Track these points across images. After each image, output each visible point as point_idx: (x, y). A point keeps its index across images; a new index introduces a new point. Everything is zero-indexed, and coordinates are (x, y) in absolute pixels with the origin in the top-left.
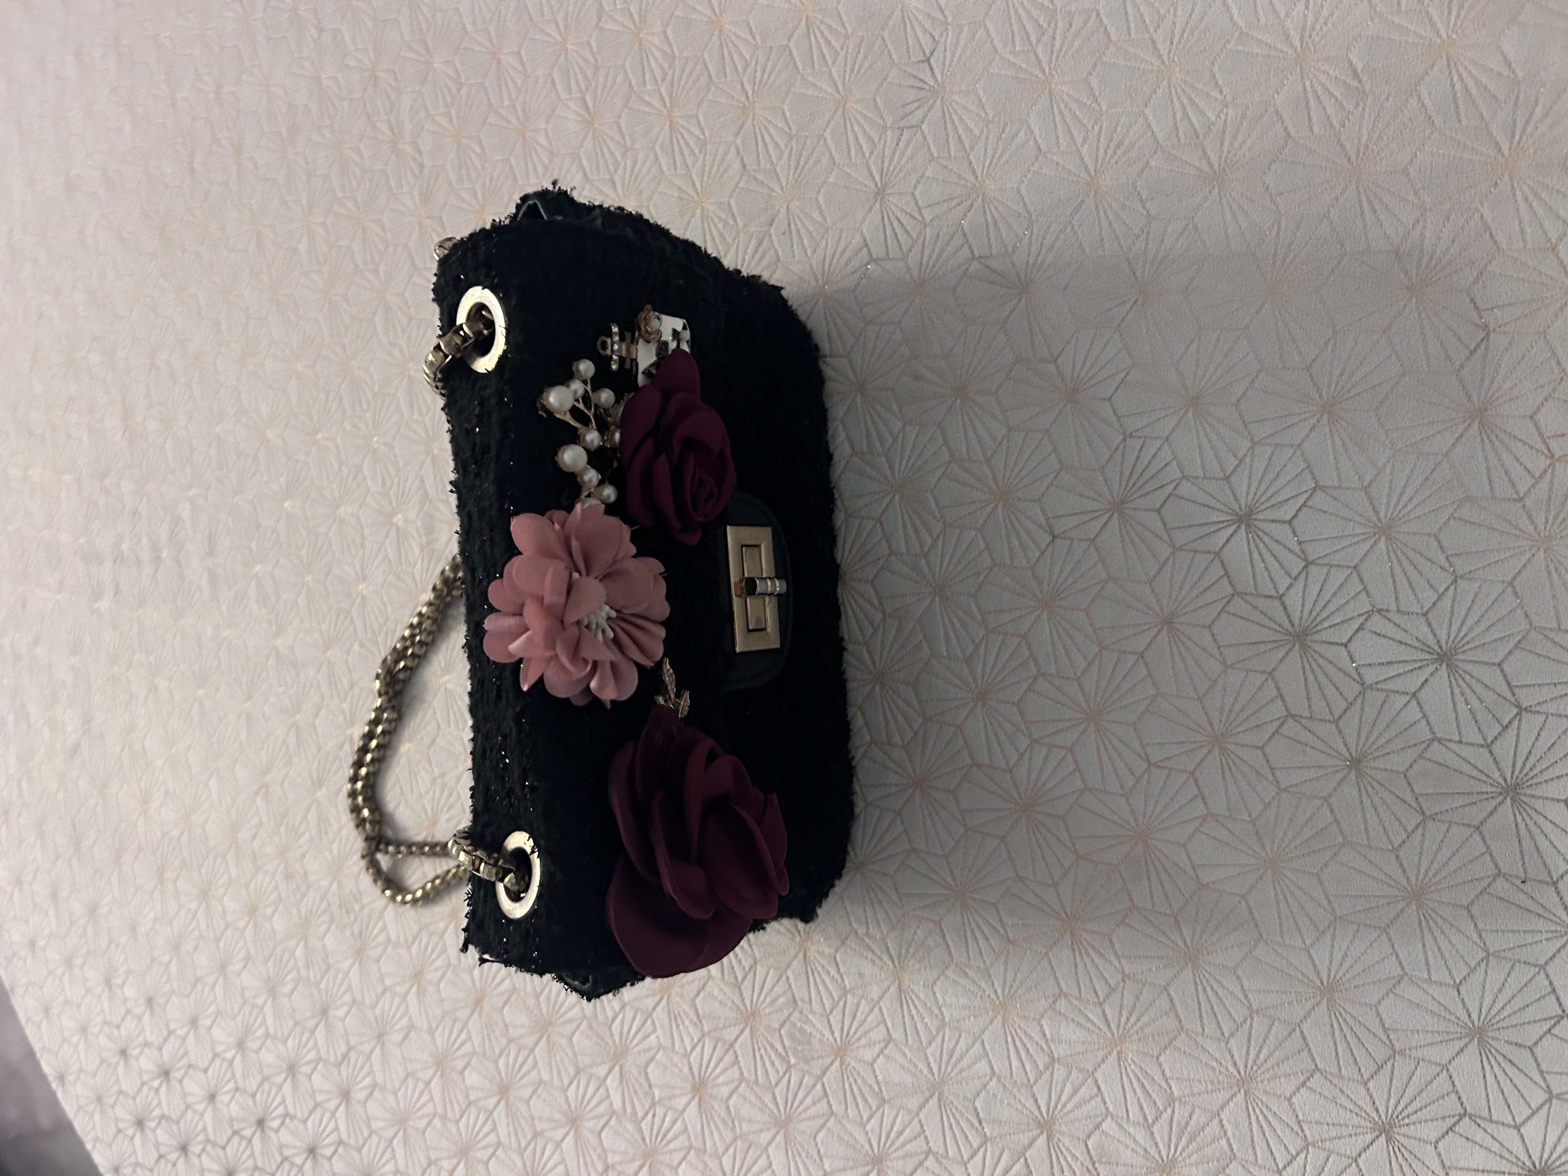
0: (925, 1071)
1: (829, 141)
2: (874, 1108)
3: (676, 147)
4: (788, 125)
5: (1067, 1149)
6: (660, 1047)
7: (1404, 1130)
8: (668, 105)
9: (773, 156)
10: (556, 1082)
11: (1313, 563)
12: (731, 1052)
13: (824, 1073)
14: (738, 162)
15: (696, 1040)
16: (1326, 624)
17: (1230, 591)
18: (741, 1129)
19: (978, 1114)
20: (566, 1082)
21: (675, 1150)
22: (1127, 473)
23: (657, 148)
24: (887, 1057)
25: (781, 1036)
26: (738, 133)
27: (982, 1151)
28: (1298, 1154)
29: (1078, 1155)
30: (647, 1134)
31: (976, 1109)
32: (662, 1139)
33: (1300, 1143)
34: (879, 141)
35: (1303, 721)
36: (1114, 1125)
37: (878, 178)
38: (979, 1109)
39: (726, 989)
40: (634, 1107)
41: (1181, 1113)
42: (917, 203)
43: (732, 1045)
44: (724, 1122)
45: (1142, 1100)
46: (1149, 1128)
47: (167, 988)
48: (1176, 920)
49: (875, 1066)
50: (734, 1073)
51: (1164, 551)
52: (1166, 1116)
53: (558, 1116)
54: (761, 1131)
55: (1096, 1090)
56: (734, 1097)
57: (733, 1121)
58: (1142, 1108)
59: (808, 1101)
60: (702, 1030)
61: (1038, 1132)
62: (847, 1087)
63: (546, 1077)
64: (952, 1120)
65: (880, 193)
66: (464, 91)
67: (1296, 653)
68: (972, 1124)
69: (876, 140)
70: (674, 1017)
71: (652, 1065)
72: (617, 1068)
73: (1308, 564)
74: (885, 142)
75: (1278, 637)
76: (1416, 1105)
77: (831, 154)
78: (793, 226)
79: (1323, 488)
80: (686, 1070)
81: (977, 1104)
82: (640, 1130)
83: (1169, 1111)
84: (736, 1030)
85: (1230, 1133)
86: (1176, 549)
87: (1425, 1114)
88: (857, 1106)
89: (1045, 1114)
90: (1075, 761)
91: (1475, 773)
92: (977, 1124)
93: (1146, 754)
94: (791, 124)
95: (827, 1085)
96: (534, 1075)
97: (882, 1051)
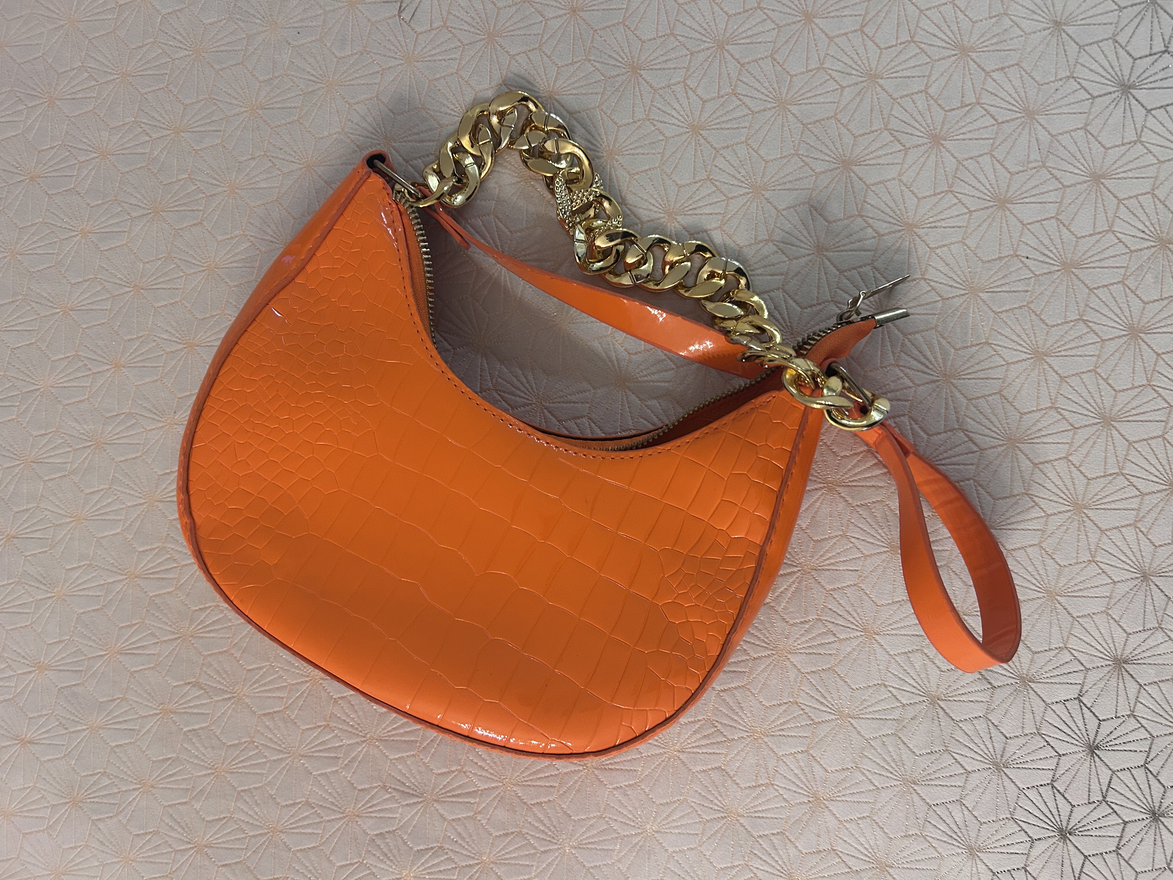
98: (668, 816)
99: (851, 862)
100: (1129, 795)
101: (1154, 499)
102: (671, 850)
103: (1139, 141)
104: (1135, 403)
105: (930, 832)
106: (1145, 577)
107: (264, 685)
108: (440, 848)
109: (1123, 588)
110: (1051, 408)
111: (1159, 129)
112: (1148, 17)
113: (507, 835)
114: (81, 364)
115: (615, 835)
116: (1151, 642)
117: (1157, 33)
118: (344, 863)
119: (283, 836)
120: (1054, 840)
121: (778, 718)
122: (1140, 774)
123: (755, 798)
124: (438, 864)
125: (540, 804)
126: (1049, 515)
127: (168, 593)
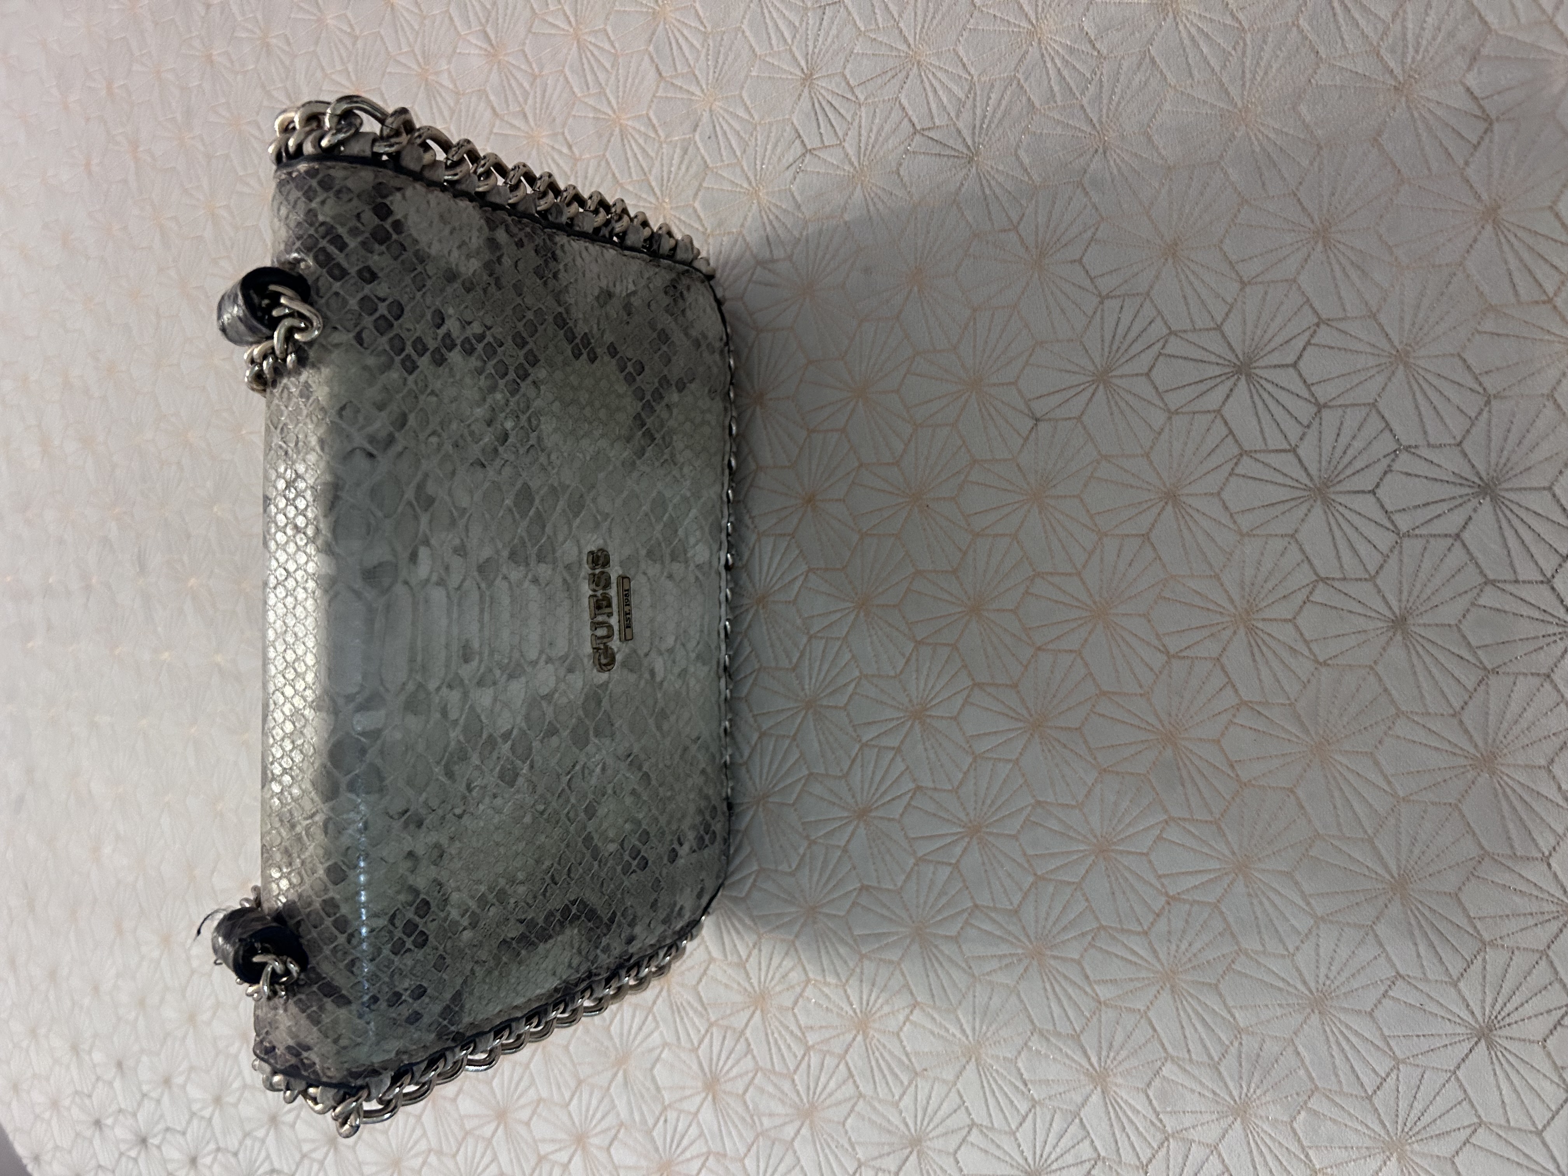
0: (959, 1035)
1: (748, 33)
2: (906, 1083)
3: (586, 66)
4: (702, 23)
5: (1126, 1102)
6: (665, 1045)
7: (1506, 1032)
8: (573, 23)
9: (690, 58)
10: (556, 1097)
11: (1325, 406)
12: (742, 1040)
13: (846, 1052)
14: (653, 69)
15: (703, 1032)
16: (1349, 472)
17: (1236, 451)
18: (762, 1124)
19: (1022, 1075)
20: (567, 1096)
21: (692, 1158)
22: (1108, 337)
23: (567, 71)
24: (914, 1024)
25: (795, 1015)
26: (650, 41)
27: (1031, 1116)
28: (1388, 1075)
29: (1139, 1108)
30: (659, 1143)
31: (1019, 1070)
32: (678, 1146)
33: (1389, 1063)
34: (801, 25)
35: (1336, 584)
36: (1175, 1069)
37: (803, 63)
38: (1023, 1070)
39: (730, 971)
40: (642, 1114)
41: (1250, 1043)
42: (848, 83)
43: (742, 1032)
44: (743, 1119)
45: (1204, 1036)
46: (1215, 1067)
47: (136, 1048)
48: (1219, 828)
49: (902, 1034)
50: (747, 1064)
51: (1158, 418)
52: (1233, 1050)
53: (562, 1136)
54: (785, 1124)
55: (1151, 1031)
56: (751, 1089)
57: (752, 1117)
58: (1205, 1046)
59: (832, 1085)
60: (708, 1020)
61: (1091, 1087)
62: (873, 1063)
63: (544, 1094)
64: (994, 1086)
65: (808, 78)
66: (360, 44)
67: (1318, 510)
68: (1017, 1088)
69: (797, 24)
70: (676, 1009)
71: (658, 1066)
72: (620, 1074)
73: (1320, 407)
74: (807, 23)
75: (1298, 493)
76: (1516, 1000)
77: (751, 46)
78: (718, 128)
79: (1327, 322)
80: (695, 1067)
81: (1020, 1065)
82: (653, 1141)
83: (1236, 1044)
84: (745, 1015)
85: (1307, 1061)
86: (1171, 414)
87: (1528, 1009)
88: (887, 1083)
89: (1096, 1065)
90: (1086, 665)
91: (1537, 614)
92: (1022, 1087)
93: (1164, 646)
94: (705, 21)
95: (851, 1065)
96: (532, 1092)
97: (907, 1018)
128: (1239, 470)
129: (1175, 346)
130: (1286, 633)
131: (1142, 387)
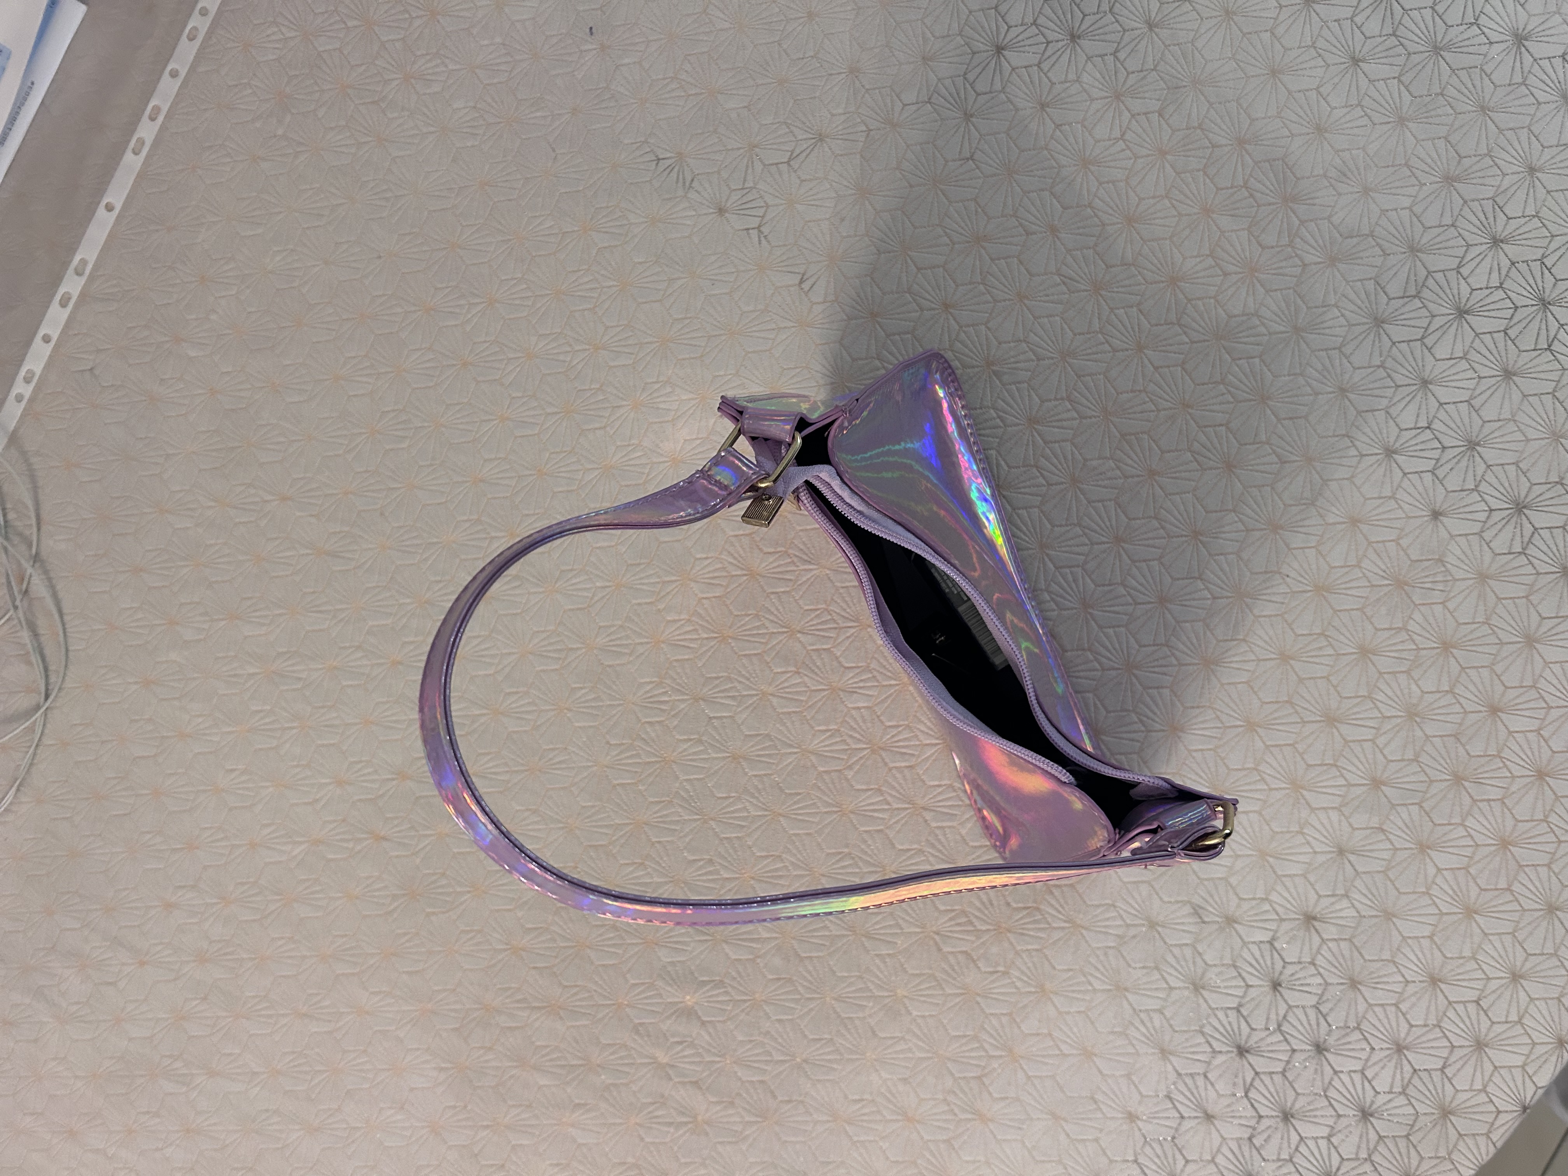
98: (918, 984)
99: (1063, 1047)
100: (1300, 1028)
101: (1359, 791)
102: (915, 1013)
103: (1393, 497)
104: (1355, 710)
105: (1132, 1032)
106: (1341, 852)
107: (596, 821)
108: (721, 981)
109: (1321, 858)
110: (1287, 702)
111: (1411, 490)
112: (1418, 398)
113: (779, 979)
114: (480, 527)
115: (869, 994)
116: (1338, 907)
117: (1423, 411)
118: (637, 981)
119: (589, 951)
120: (1233, 1055)
121: (1021, 918)
122: (1312, 1013)
123: (993, 982)
124: (717, 995)
125: (811, 957)
126: (1271, 789)
127: (525, 731)
128: (1046, 69)
129: (971, 77)
130: (1132, 79)
131: (982, 99)
